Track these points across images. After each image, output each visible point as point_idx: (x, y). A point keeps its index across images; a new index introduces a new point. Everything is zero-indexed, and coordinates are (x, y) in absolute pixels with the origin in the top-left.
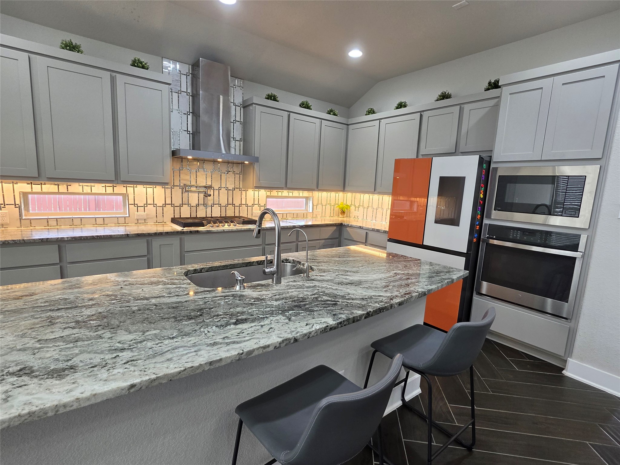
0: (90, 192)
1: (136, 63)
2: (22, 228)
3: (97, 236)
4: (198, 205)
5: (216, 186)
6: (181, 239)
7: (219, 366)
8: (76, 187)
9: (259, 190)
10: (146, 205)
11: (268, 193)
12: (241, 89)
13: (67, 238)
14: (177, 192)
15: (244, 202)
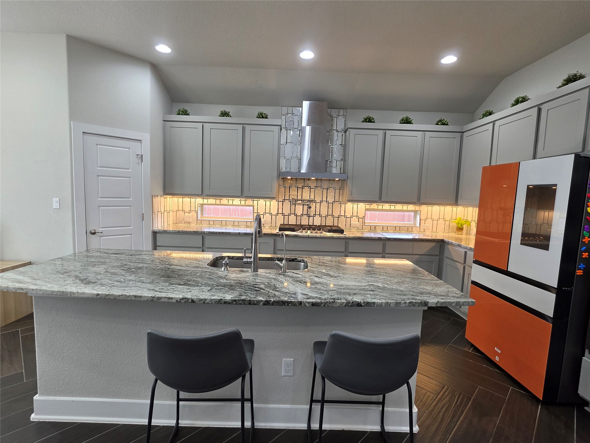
0: (232, 204)
1: (262, 116)
2: (197, 225)
3: (222, 232)
4: (302, 215)
5: (318, 200)
6: (274, 240)
7: (140, 300)
8: (225, 201)
9: (358, 203)
10: (264, 214)
11: (368, 207)
12: (343, 117)
13: (207, 232)
14: (287, 204)
15: (342, 214)
